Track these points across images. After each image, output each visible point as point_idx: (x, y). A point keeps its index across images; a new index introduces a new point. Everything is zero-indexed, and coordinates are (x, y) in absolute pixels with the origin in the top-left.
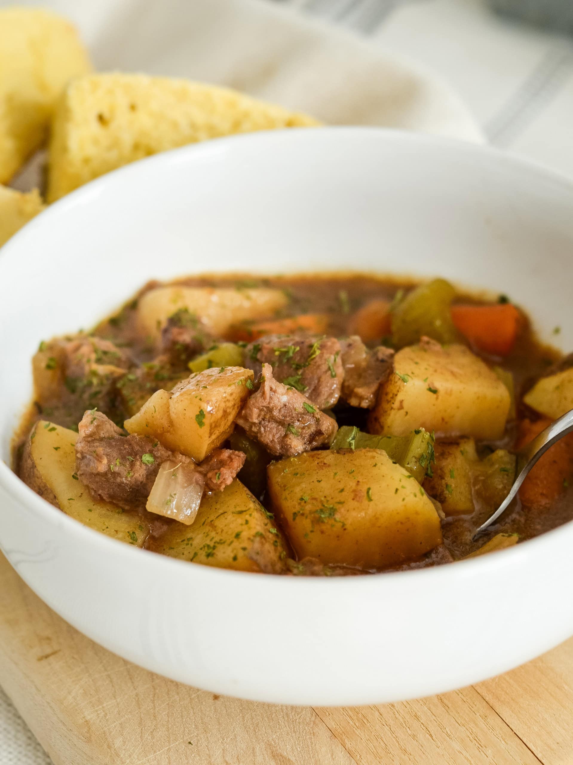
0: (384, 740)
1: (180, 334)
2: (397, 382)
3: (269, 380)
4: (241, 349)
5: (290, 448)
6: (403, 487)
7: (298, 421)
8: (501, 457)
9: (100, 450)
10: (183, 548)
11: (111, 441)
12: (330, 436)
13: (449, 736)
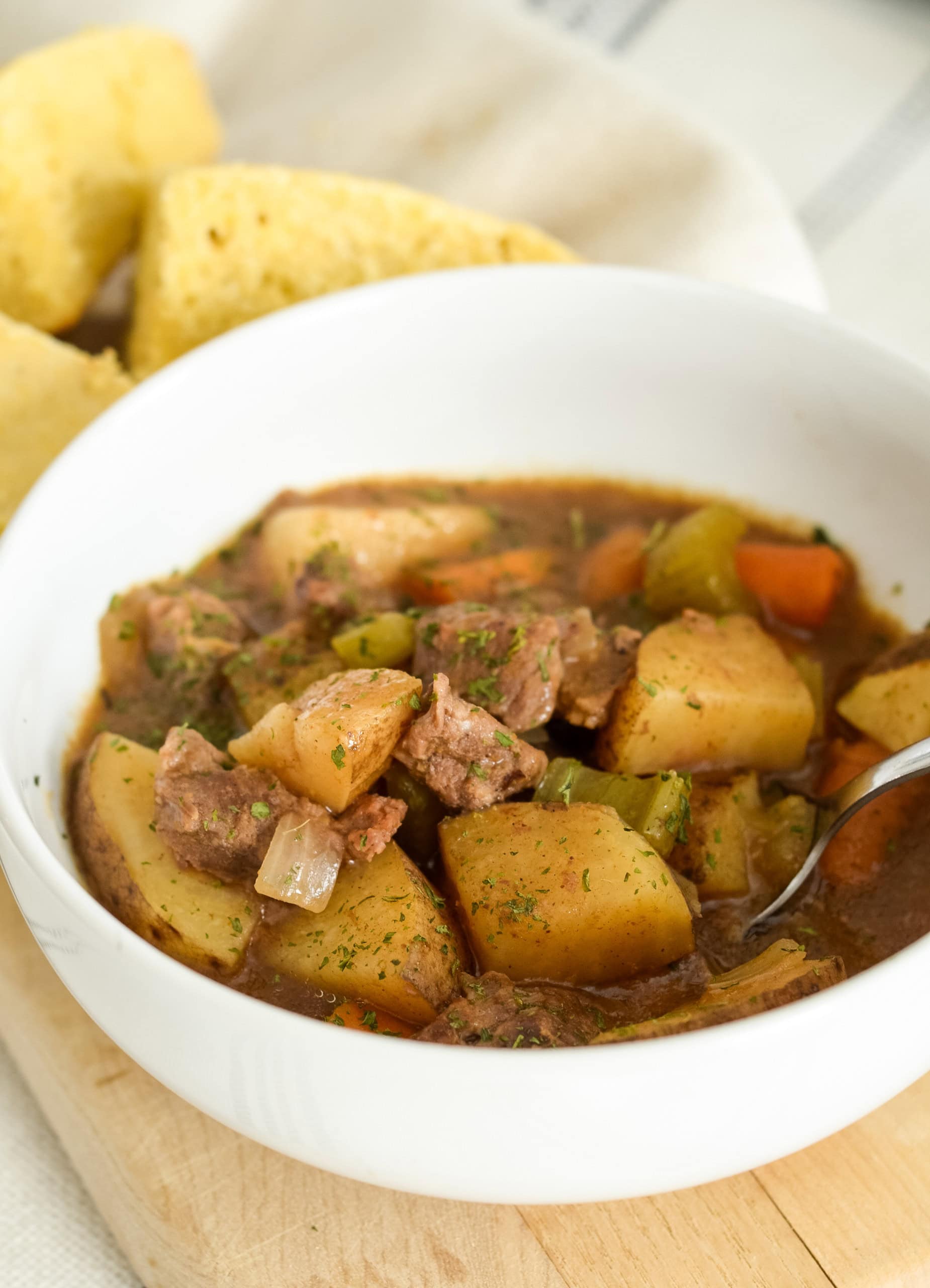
0: (600, 1234)
1: (322, 590)
2: (639, 694)
3: (443, 699)
4: (411, 621)
5: (472, 798)
6: (637, 871)
7: (487, 756)
8: (794, 808)
9: (189, 797)
10: (308, 947)
11: (207, 779)
12: (534, 778)
13: (696, 1231)
